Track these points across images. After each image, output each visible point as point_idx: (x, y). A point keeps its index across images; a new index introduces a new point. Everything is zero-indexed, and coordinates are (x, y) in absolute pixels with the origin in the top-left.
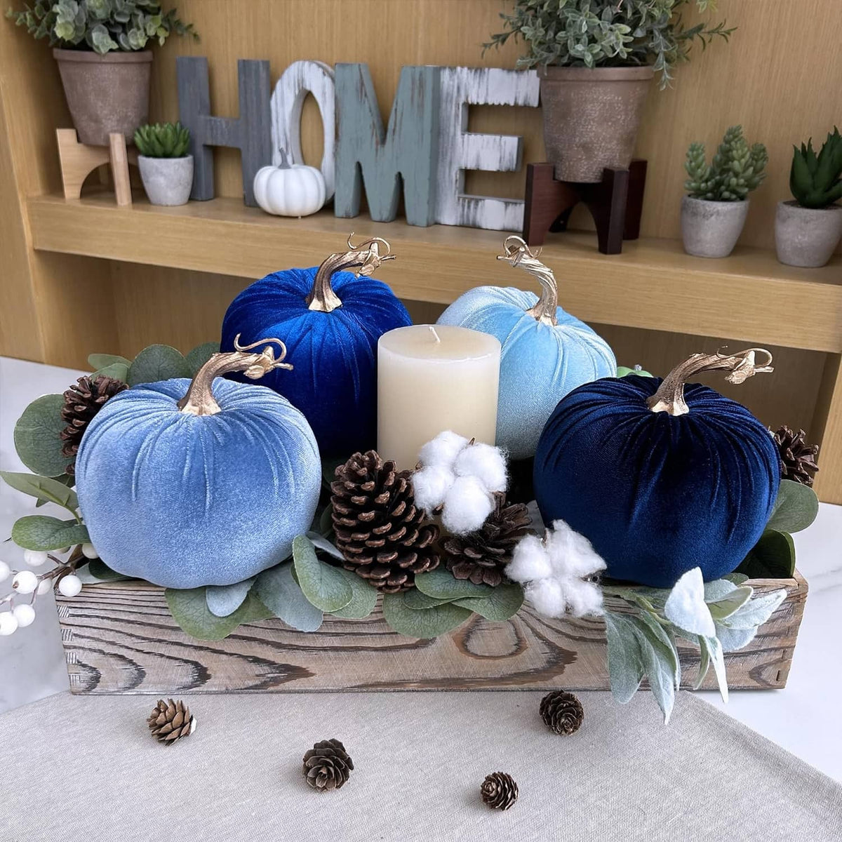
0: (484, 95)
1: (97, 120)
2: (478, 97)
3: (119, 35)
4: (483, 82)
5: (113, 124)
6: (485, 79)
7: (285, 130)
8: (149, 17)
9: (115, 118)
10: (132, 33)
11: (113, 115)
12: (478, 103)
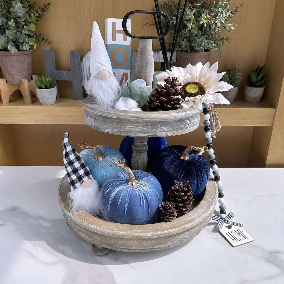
0: (159, 59)
1: (12, 75)
2: (157, 60)
3: (19, 45)
4: (158, 55)
5: (18, 76)
6: (159, 55)
7: (87, 73)
8: (30, 38)
9: (19, 74)
10: (24, 45)
11: (18, 73)
12: (157, 62)
